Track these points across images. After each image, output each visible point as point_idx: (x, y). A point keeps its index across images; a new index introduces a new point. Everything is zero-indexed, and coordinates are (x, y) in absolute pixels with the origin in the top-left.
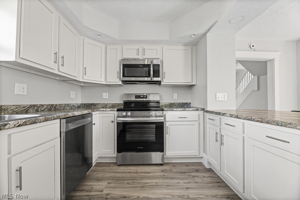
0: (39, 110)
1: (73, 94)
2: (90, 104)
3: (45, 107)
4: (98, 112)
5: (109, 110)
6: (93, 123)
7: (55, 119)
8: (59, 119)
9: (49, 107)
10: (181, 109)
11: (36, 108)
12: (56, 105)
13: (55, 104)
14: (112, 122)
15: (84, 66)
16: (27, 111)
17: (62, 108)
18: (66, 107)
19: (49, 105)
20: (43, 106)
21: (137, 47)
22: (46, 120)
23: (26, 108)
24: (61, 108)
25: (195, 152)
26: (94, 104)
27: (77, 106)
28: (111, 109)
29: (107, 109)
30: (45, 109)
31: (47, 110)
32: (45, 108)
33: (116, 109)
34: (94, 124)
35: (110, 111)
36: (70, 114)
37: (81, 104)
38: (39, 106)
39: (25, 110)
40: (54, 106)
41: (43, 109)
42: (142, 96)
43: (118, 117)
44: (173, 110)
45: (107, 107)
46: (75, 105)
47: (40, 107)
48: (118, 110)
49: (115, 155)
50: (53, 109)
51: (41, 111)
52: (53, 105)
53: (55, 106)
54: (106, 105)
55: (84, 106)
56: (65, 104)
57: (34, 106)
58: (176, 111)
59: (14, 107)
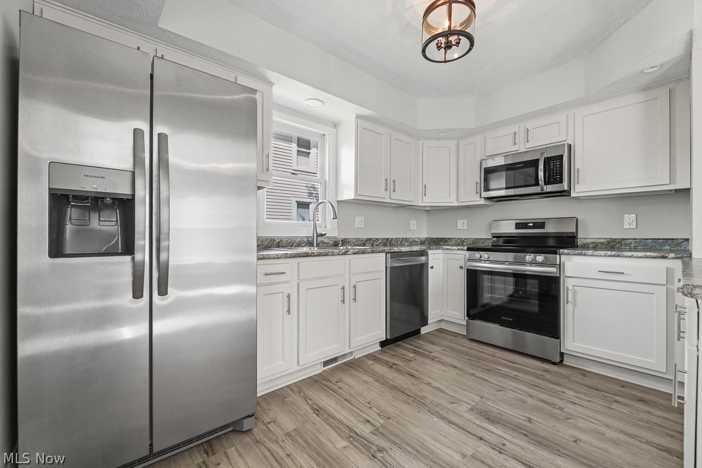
0: (375, 244)
1: (413, 224)
3: (380, 241)
4: (440, 251)
5: (456, 248)
6: (430, 265)
7: (380, 252)
8: (385, 253)
9: (384, 241)
10: (609, 253)
13: (390, 239)
14: (461, 268)
15: (424, 184)
16: (365, 245)
18: (404, 242)
19: (384, 239)
20: (378, 239)
21: (511, 129)
22: (373, 252)
23: (364, 241)
25: (654, 362)
26: (444, 238)
28: (459, 247)
29: (453, 248)
31: (382, 244)
33: (466, 248)
34: (432, 267)
35: (458, 249)
36: (396, 249)
37: (427, 238)
38: (374, 240)
39: (362, 243)
41: (378, 243)
42: (531, 224)
43: (470, 260)
44: (585, 255)
45: (465, 244)
46: (416, 240)
48: (469, 249)
49: (464, 323)
50: (388, 244)
51: (377, 245)
52: (388, 239)
54: (463, 242)
55: (430, 243)
56: (403, 238)
57: (370, 239)
58: (592, 255)
59: (355, 240)
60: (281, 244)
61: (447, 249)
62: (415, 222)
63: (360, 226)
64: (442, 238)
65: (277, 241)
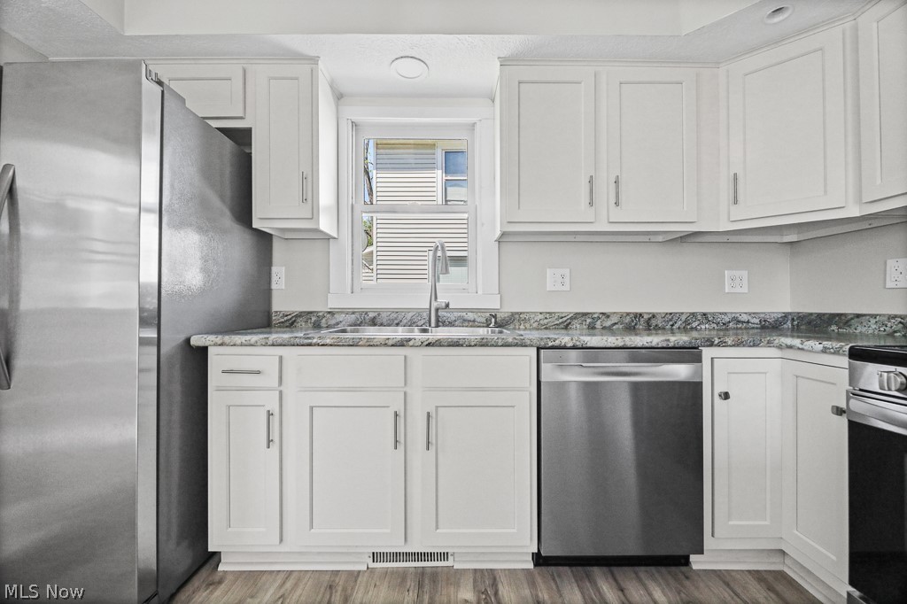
0: (598, 325)
1: (736, 280)
2: (824, 314)
3: (614, 319)
5: (818, 347)
8: (535, 349)
9: (628, 320)
11: (588, 321)
12: (654, 316)
13: (649, 313)
14: (839, 410)
16: (568, 325)
17: (676, 326)
18: (697, 323)
19: (628, 314)
20: (607, 316)
23: (565, 319)
24: (672, 325)
27: (757, 321)
30: (616, 324)
31: (621, 327)
32: (613, 322)
37: (786, 315)
38: (596, 316)
39: (562, 322)
40: (646, 317)
41: (608, 323)
46: (745, 318)
47: (599, 318)
50: (641, 327)
51: (604, 328)
52: (641, 315)
53: (649, 319)
55: (798, 325)
56: (693, 314)
57: (585, 315)
59: (541, 317)
60: (379, 321)
61: (790, 347)
62: (745, 274)
63: (559, 287)
64: (833, 316)
65: (371, 315)
